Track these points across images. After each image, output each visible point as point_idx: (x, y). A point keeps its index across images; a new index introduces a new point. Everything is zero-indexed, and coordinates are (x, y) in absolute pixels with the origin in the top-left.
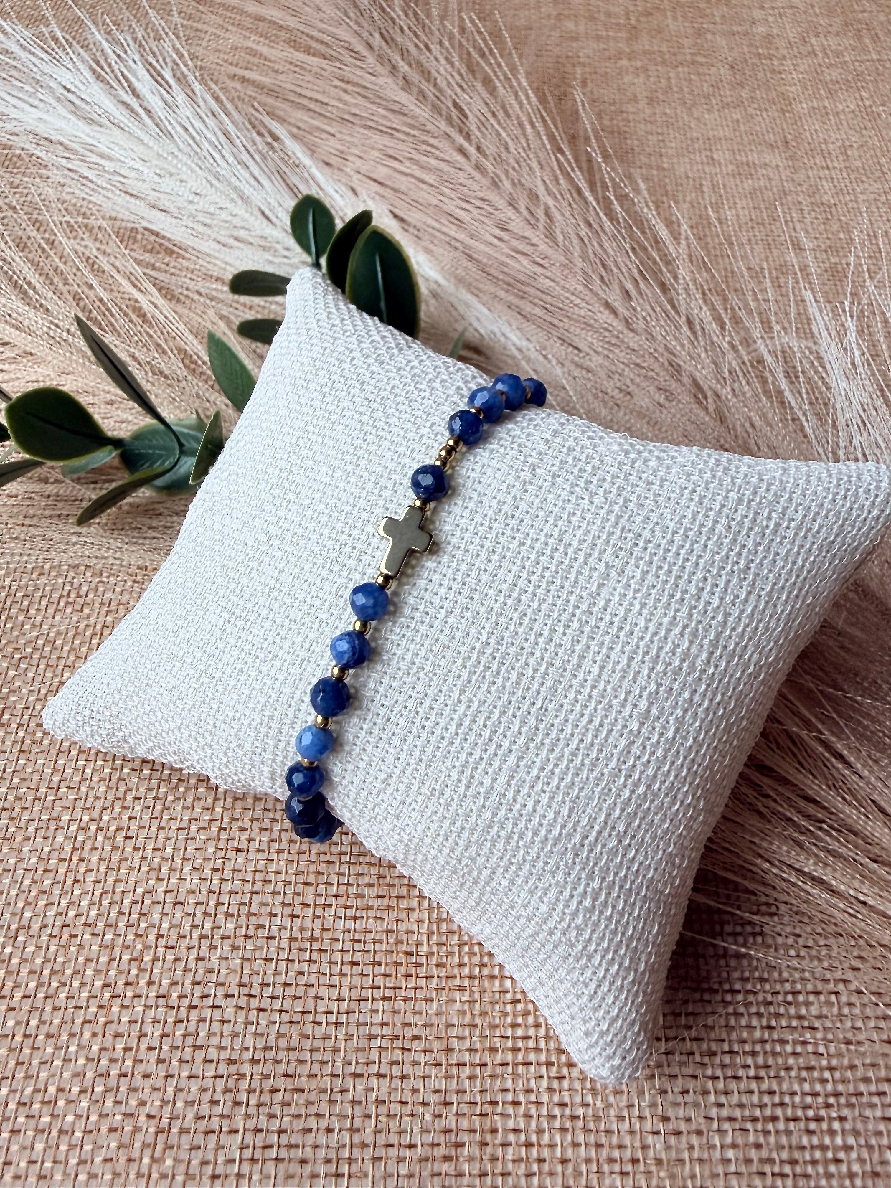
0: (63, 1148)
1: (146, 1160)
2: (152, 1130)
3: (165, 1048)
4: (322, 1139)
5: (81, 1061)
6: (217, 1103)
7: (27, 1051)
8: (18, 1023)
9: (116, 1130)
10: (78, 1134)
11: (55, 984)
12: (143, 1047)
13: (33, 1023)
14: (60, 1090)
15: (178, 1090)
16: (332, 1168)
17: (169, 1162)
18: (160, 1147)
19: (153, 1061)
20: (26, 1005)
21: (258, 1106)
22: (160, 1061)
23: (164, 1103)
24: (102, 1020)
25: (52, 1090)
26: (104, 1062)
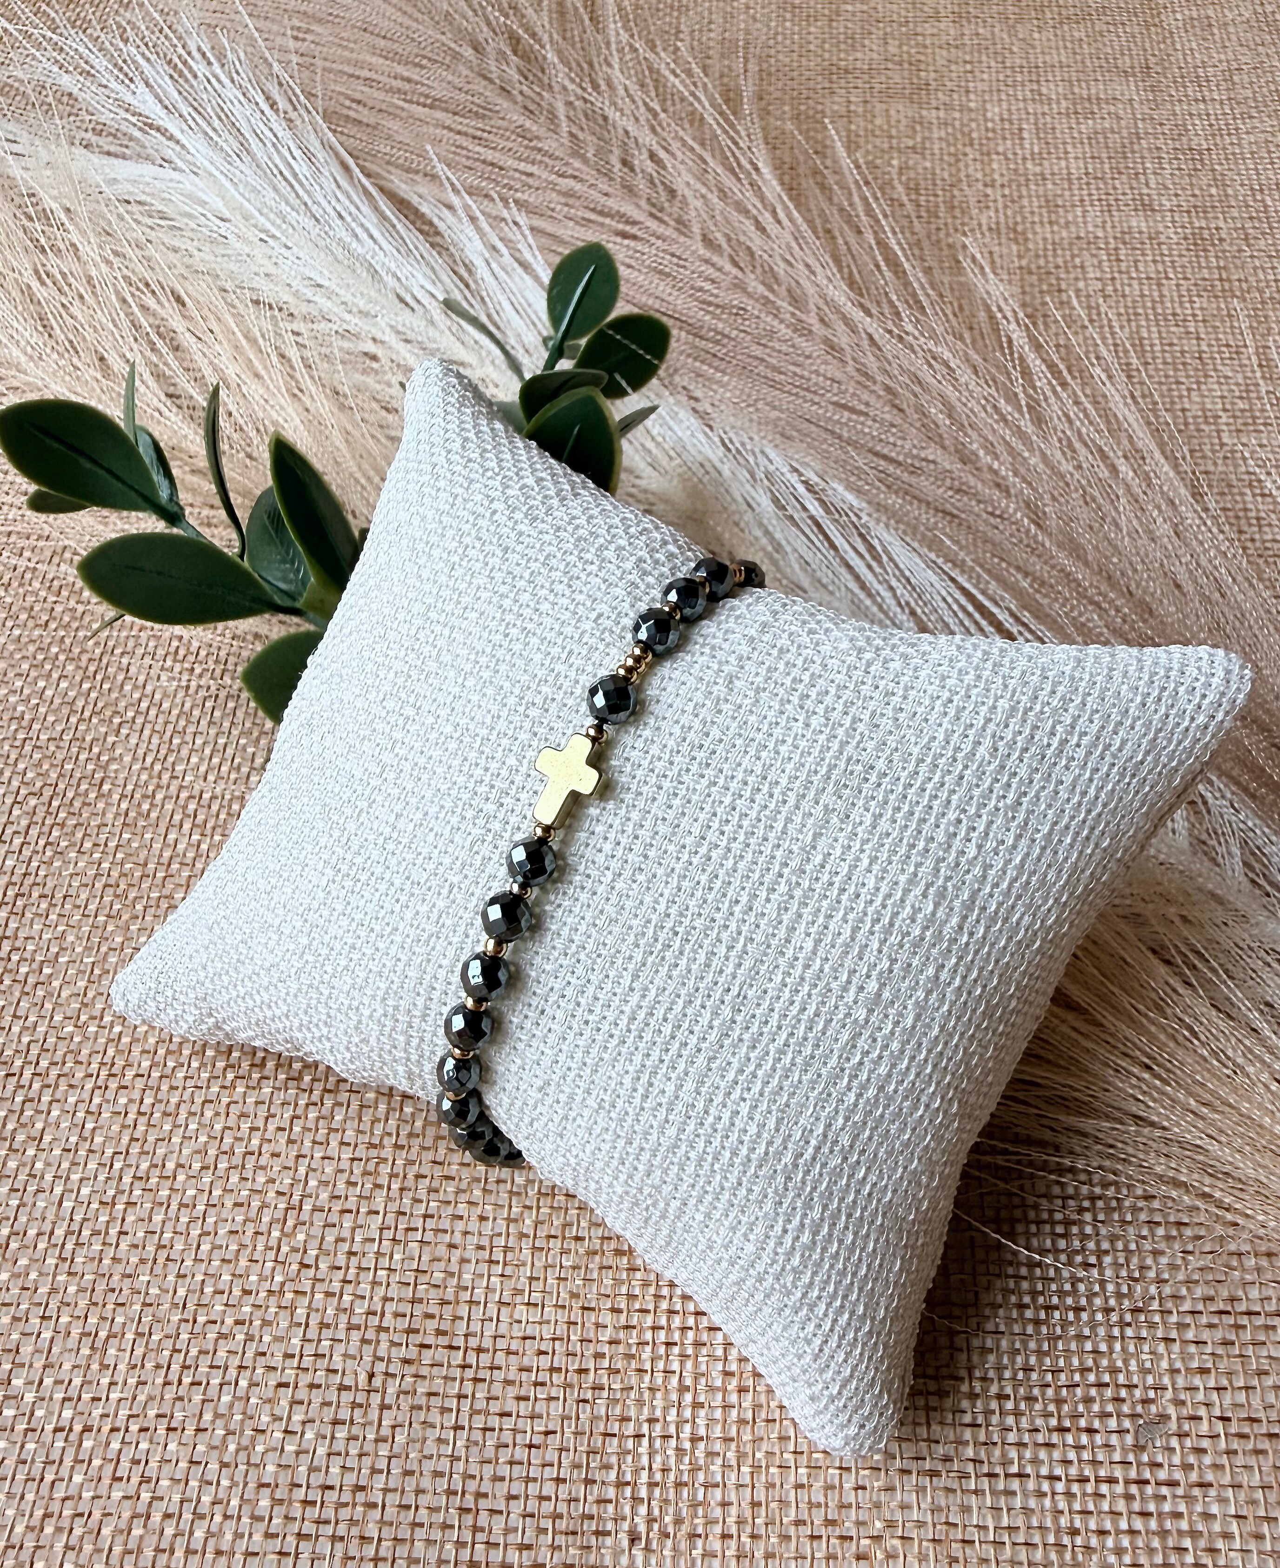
0: (184, 1220)
1: (276, 1234)
2: (282, 1206)
3: (297, 1129)
4: (474, 1226)
5: (203, 1139)
6: (355, 1184)
7: (141, 1128)
8: (131, 1101)
9: (241, 1205)
10: (201, 1208)
11: (171, 1064)
12: (271, 1127)
13: (148, 1101)
14: (180, 1166)
15: (310, 1169)
16: (486, 1255)
17: (301, 1237)
18: (290, 1223)
19: (283, 1141)
20: (140, 1083)
21: (402, 1189)
22: (290, 1142)
23: (295, 1181)
24: (225, 1100)
25: (170, 1165)
26: (228, 1140)
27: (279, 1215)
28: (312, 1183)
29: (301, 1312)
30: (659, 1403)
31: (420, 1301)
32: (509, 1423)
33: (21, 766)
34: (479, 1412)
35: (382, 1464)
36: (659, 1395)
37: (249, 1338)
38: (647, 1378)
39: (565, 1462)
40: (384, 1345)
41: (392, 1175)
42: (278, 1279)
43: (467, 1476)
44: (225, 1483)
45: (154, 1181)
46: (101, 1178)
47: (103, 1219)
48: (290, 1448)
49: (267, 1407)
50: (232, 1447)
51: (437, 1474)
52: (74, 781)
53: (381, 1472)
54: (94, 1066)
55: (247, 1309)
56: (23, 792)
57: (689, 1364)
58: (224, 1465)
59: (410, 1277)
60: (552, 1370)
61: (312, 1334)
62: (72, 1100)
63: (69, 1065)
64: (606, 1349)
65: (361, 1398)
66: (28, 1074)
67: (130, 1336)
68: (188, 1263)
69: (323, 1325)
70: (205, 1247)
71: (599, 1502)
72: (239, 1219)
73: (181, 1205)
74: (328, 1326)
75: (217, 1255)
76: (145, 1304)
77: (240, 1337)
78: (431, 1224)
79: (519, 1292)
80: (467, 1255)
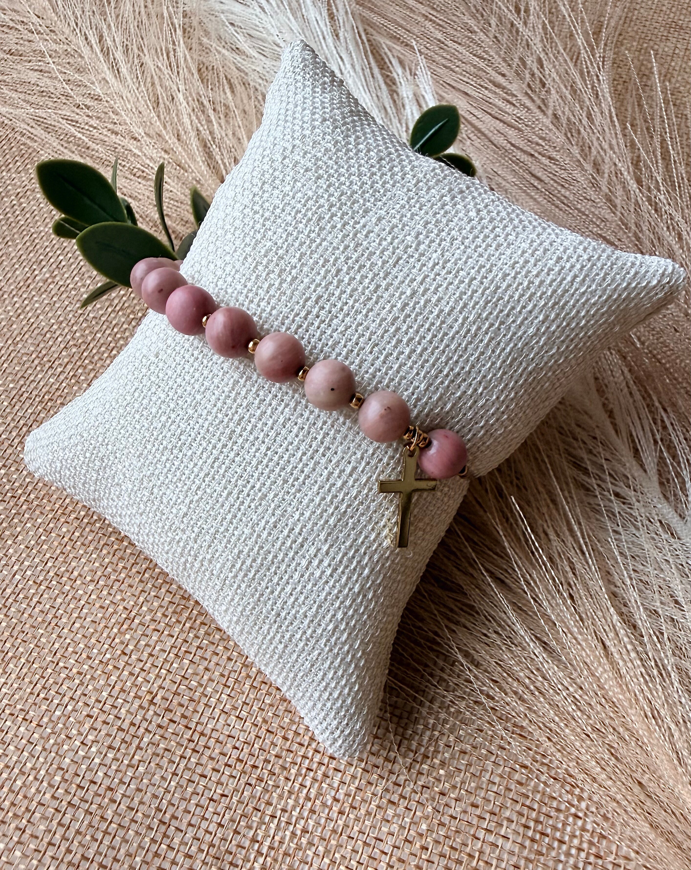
27: (121, 620)
28: (144, 608)
29: (113, 678)
30: (291, 802)
31: (179, 694)
32: (203, 782)
33: (75, 328)
34: (189, 769)
35: (127, 780)
36: (293, 797)
37: (82, 683)
38: (290, 784)
39: (227, 816)
40: (151, 713)
41: (189, 618)
42: (108, 656)
43: (171, 804)
44: (41, 760)
45: (64, 579)
46: (39, 568)
47: (32, 591)
48: (81, 753)
49: (78, 725)
50: (52, 741)
51: (155, 796)
52: (99, 345)
53: (125, 783)
54: (57, 506)
55: (86, 667)
56: (71, 343)
57: (316, 785)
58: (44, 749)
59: (178, 679)
60: (238, 760)
61: (115, 693)
62: (39, 521)
63: (45, 501)
64: (272, 759)
65: (128, 739)
66: (22, 499)
67: (23, 660)
68: (66, 631)
69: (122, 690)
70: (77, 625)
71: (239, 846)
72: (100, 615)
73: (73, 597)
74: (124, 691)
75: (82, 631)
76: (36, 645)
77: (77, 681)
78: (200, 652)
79: (235, 708)
80: (213, 677)
